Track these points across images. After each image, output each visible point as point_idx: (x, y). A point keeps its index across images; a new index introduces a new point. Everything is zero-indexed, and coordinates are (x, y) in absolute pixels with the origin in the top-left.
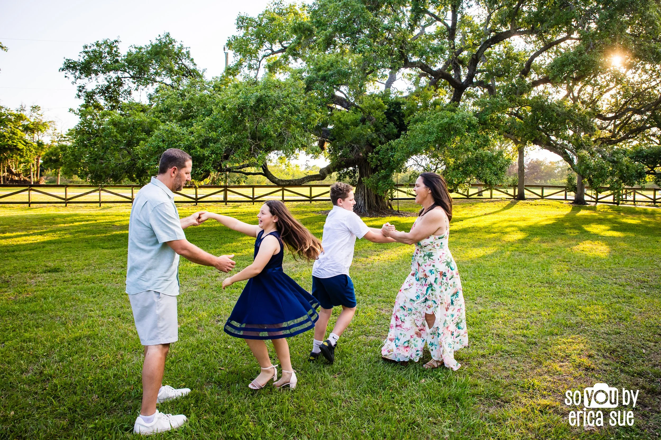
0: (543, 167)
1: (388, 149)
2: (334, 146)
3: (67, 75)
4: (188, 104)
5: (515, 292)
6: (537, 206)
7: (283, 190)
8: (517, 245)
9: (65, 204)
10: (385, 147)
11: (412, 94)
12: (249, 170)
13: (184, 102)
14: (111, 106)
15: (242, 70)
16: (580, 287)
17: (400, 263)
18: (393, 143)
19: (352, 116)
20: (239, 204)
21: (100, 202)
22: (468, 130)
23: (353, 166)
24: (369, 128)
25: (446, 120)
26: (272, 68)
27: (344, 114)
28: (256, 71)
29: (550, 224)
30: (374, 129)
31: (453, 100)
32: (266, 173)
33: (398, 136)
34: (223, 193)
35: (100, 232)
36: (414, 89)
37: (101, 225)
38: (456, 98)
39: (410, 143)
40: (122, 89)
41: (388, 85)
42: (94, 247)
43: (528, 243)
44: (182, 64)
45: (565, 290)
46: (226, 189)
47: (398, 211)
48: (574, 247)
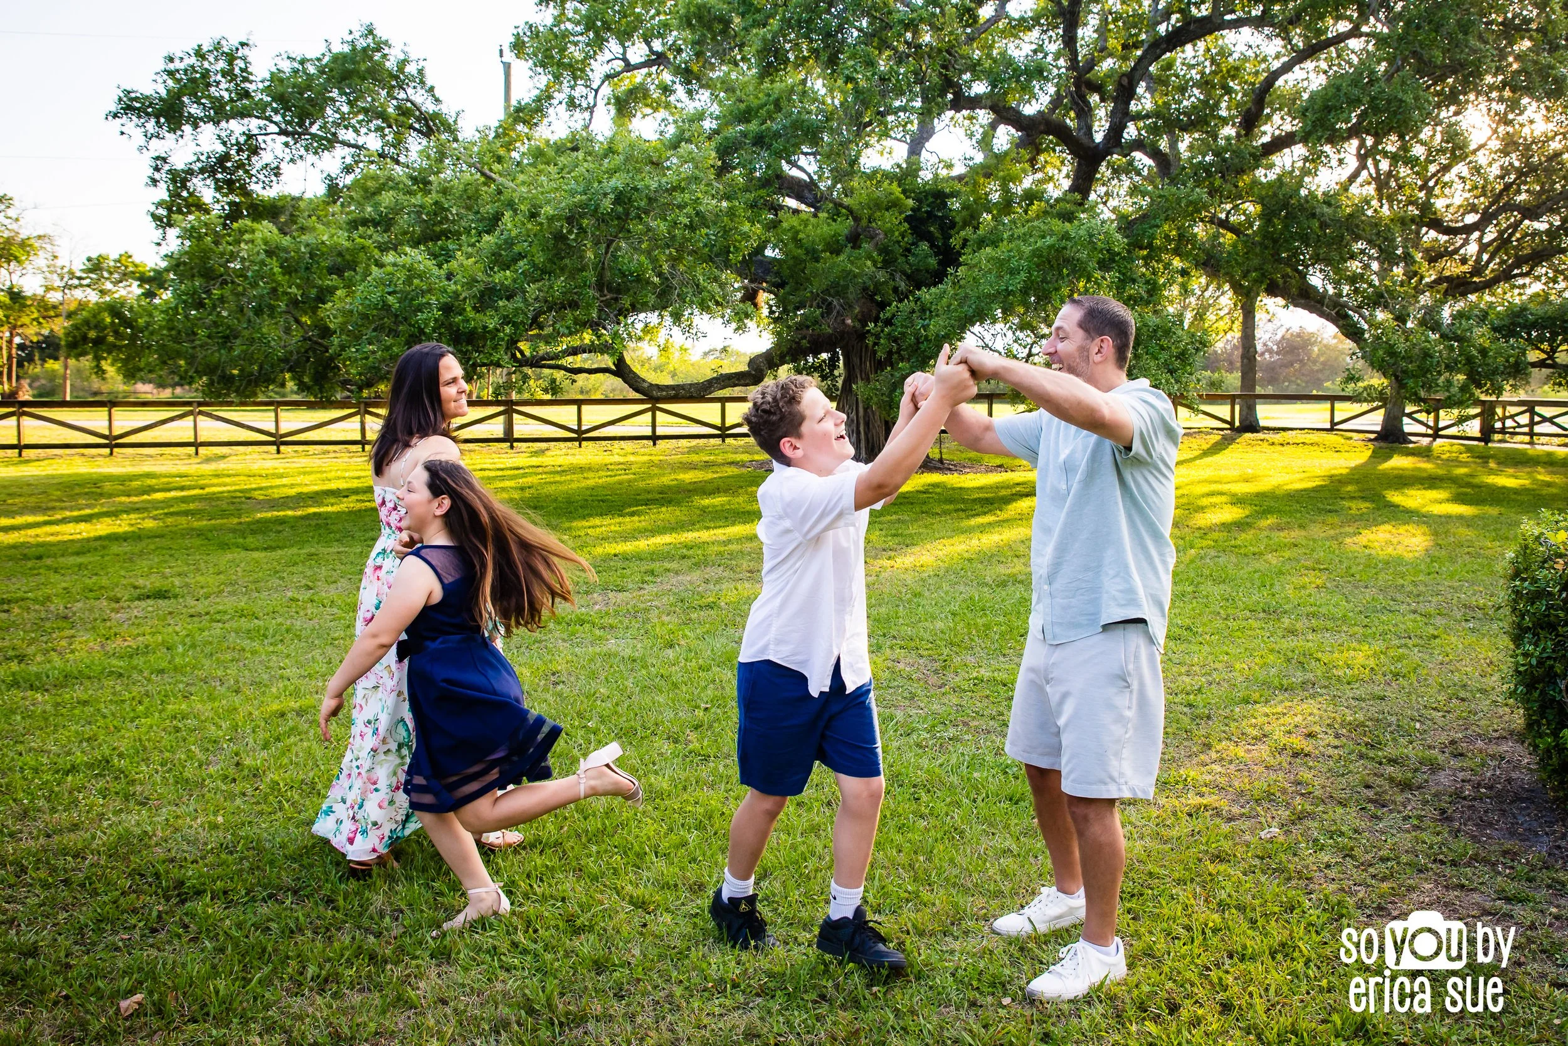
0: (1316, 349)
1: (913, 312)
2: (782, 301)
3: (124, 129)
4: (436, 203)
5: (1188, 629)
6: (1286, 448)
7: (653, 410)
8: (1215, 535)
9: (107, 451)
10: (906, 305)
11: (974, 170)
12: (578, 361)
13: (429, 200)
14: (229, 204)
15: (551, 111)
16: (1333, 619)
17: (941, 573)
18: (926, 294)
19: (825, 228)
20: (544, 445)
21: (196, 444)
22: (1104, 266)
23: (830, 348)
24: (870, 257)
25: (1049, 241)
26: (624, 106)
27: (806, 223)
28: (587, 115)
29: (1305, 490)
30: (880, 259)
31: (1073, 189)
32: (621, 370)
33: (938, 277)
34: (501, 418)
35: (224, 514)
36: (979, 158)
37: (218, 499)
38: (1083, 182)
39: (966, 296)
40: (257, 162)
41: (916, 146)
42: (224, 546)
43: (1243, 531)
44: (408, 100)
45: (1299, 626)
46: (509, 408)
47: (941, 461)
48: (1348, 540)
